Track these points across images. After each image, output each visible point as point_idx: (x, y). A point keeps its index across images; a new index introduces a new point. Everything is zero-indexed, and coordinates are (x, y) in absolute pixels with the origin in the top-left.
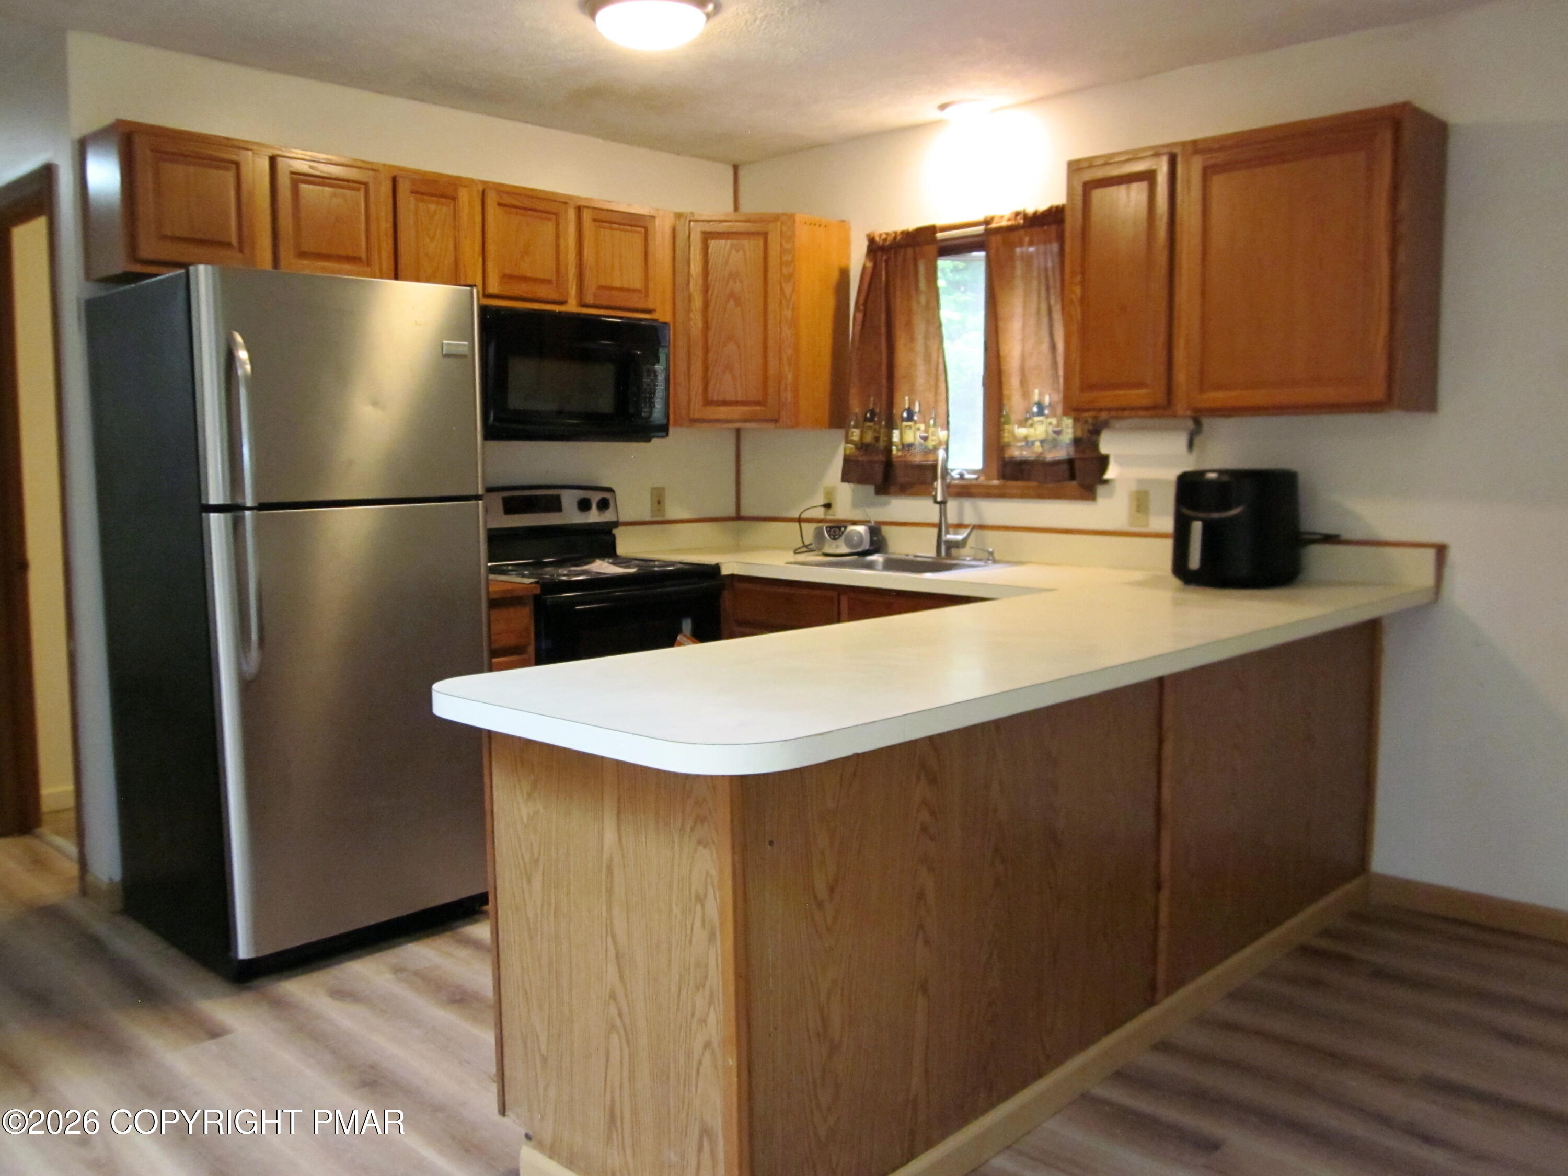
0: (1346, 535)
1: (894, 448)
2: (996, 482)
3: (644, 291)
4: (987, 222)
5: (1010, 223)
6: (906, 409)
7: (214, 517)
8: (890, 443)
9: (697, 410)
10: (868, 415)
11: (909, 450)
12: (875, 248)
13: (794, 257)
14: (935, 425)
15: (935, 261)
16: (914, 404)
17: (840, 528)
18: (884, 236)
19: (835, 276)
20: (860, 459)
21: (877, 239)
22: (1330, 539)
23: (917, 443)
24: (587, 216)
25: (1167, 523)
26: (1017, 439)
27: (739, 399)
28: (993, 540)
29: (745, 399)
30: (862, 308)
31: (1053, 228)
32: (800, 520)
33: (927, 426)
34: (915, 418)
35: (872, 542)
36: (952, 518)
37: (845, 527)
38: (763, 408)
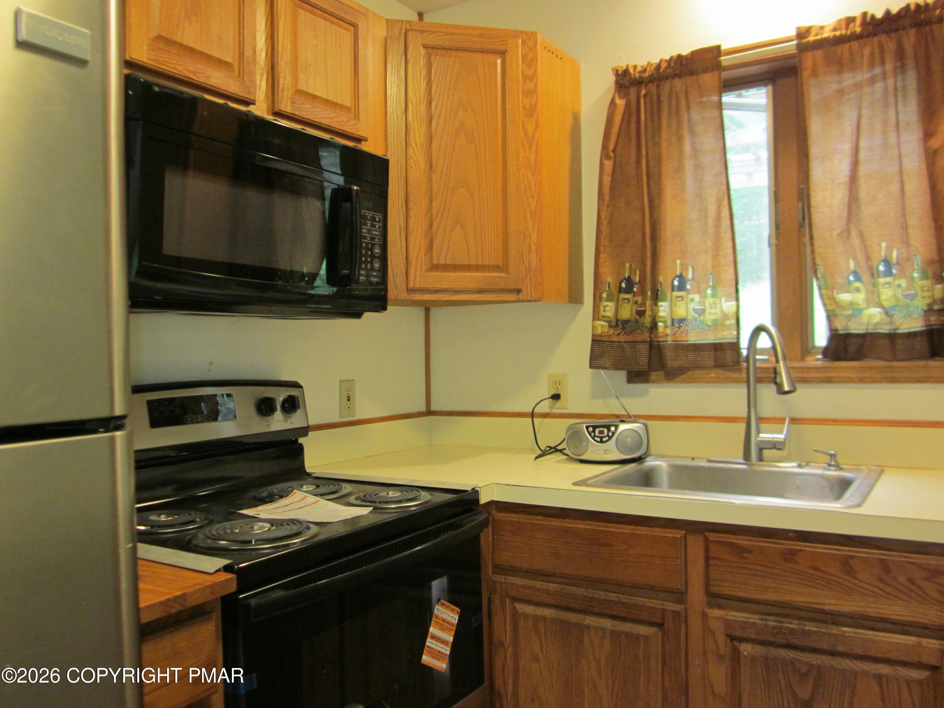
1: (661, 324)
3: (353, 110)
6: (677, 276)
8: (656, 318)
9: (416, 279)
10: (623, 285)
11: (679, 327)
12: (628, 83)
13: (536, 85)
14: (715, 295)
16: (687, 269)
18: (641, 68)
19: (569, 120)
20: (615, 339)
21: (631, 73)
23: (689, 317)
27: (473, 262)
29: (480, 263)
33: (703, 296)
34: (689, 287)
37: (616, 427)
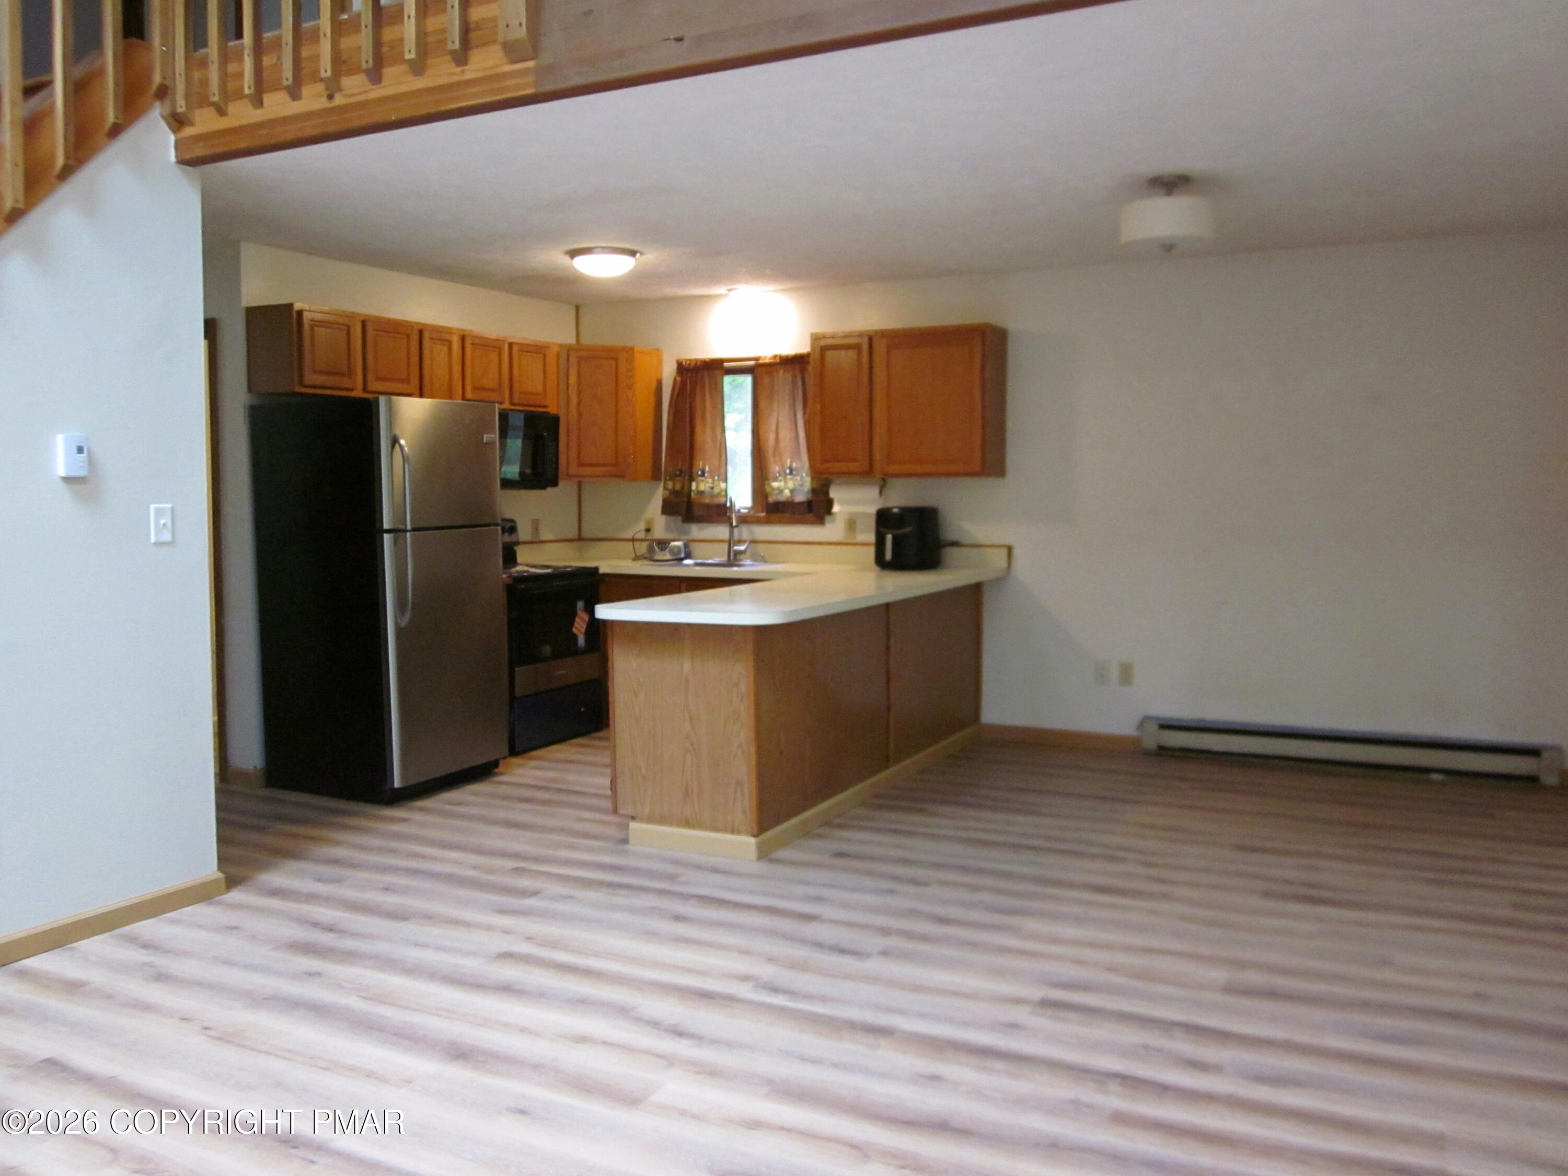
0: (965, 541)
1: (692, 493)
2: (763, 514)
4: (756, 359)
5: (771, 361)
6: (701, 470)
7: (386, 536)
8: (690, 490)
9: (573, 470)
10: (678, 473)
11: (702, 495)
12: (683, 369)
13: (633, 374)
14: (719, 479)
15: (723, 377)
16: (706, 467)
17: (665, 543)
18: (688, 362)
19: (654, 385)
20: (672, 500)
21: (684, 363)
22: (955, 544)
23: (707, 490)
24: (515, 349)
25: (871, 538)
26: (773, 489)
27: (601, 462)
28: (761, 549)
29: (604, 462)
30: (674, 405)
31: (797, 367)
32: (633, 540)
33: (714, 480)
34: (706, 475)
35: (686, 553)
36: (736, 537)
37: (669, 543)
38: (615, 468)
